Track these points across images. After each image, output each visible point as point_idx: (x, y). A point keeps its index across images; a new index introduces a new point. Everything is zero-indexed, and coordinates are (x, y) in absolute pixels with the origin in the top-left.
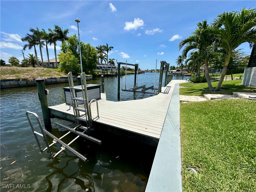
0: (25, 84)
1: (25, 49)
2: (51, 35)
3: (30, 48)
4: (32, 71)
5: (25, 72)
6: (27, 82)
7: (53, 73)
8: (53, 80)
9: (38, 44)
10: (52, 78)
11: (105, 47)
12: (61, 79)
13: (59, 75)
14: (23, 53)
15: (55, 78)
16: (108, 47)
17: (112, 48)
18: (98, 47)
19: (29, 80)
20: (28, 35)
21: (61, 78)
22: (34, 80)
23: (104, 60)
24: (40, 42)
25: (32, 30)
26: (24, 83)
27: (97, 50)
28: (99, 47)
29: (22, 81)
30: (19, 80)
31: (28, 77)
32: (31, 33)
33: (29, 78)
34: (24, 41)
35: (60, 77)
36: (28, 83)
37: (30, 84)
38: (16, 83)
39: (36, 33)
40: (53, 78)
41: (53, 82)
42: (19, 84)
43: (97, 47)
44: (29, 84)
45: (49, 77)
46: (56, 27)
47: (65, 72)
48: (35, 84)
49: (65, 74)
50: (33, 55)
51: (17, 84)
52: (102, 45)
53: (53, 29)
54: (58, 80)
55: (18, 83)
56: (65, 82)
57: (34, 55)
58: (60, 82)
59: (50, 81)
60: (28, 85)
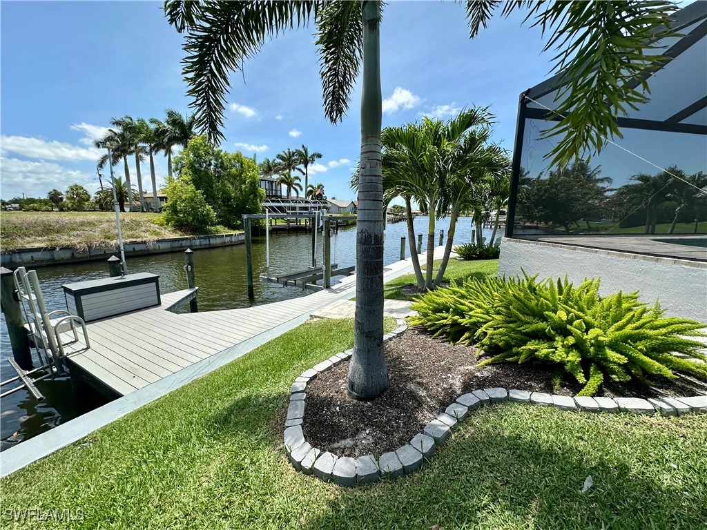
0: (68, 259)
1: (103, 165)
2: (160, 133)
3: (114, 163)
4: (94, 224)
5: (74, 230)
6: (73, 254)
7: (144, 229)
8: (138, 248)
9: (131, 153)
10: (135, 243)
11: (300, 154)
12: (160, 244)
13: (158, 234)
14: (100, 175)
15: (145, 243)
16: (309, 155)
17: (319, 156)
18: (282, 154)
19: (77, 250)
20: (110, 134)
21: (159, 241)
22: (90, 247)
23: (294, 188)
24: (136, 147)
25: (118, 123)
26: (67, 255)
27: (281, 161)
28: (286, 154)
29: (61, 252)
30: (53, 249)
31: (75, 241)
32: (118, 130)
33: (78, 243)
34: (101, 146)
35: (156, 238)
36: (76, 255)
37: (81, 258)
38: (47, 256)
39: (128, 127)
40: (138, 243)
41: (139, 251)
42: (53, 259)
43: (279, 155)
44: (79, 258)
45: (128, 240)
46: (170, 114)
47: (175, 226)
48: (92, 258)
49: (173, 231)
50: (120, 178)
51: (50, 259)
52: (293, 150)
53: (163, 118)
54: (151, 247)
55: (52, 255)
56: (169, 250)
57: (124, 180)
58: (156, 251)
59: (132, 250)
60: (76, 260)
